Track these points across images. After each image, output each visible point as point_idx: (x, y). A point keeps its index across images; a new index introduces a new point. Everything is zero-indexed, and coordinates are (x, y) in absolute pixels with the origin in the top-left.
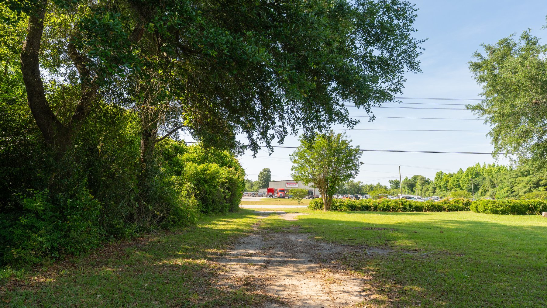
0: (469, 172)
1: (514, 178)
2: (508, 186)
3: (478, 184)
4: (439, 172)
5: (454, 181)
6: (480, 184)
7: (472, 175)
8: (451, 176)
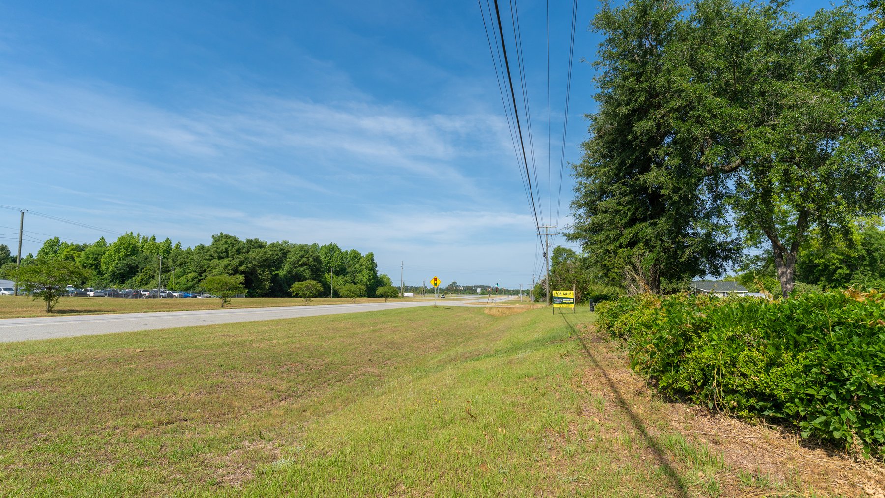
0: (122, 245)
1: (207, 260)
2: (195, 272)
3: (137, 265)
4: (53, 239)
5: (88, 258)
6: (140, 266)
7: (127, 250)
8: (79, 249)
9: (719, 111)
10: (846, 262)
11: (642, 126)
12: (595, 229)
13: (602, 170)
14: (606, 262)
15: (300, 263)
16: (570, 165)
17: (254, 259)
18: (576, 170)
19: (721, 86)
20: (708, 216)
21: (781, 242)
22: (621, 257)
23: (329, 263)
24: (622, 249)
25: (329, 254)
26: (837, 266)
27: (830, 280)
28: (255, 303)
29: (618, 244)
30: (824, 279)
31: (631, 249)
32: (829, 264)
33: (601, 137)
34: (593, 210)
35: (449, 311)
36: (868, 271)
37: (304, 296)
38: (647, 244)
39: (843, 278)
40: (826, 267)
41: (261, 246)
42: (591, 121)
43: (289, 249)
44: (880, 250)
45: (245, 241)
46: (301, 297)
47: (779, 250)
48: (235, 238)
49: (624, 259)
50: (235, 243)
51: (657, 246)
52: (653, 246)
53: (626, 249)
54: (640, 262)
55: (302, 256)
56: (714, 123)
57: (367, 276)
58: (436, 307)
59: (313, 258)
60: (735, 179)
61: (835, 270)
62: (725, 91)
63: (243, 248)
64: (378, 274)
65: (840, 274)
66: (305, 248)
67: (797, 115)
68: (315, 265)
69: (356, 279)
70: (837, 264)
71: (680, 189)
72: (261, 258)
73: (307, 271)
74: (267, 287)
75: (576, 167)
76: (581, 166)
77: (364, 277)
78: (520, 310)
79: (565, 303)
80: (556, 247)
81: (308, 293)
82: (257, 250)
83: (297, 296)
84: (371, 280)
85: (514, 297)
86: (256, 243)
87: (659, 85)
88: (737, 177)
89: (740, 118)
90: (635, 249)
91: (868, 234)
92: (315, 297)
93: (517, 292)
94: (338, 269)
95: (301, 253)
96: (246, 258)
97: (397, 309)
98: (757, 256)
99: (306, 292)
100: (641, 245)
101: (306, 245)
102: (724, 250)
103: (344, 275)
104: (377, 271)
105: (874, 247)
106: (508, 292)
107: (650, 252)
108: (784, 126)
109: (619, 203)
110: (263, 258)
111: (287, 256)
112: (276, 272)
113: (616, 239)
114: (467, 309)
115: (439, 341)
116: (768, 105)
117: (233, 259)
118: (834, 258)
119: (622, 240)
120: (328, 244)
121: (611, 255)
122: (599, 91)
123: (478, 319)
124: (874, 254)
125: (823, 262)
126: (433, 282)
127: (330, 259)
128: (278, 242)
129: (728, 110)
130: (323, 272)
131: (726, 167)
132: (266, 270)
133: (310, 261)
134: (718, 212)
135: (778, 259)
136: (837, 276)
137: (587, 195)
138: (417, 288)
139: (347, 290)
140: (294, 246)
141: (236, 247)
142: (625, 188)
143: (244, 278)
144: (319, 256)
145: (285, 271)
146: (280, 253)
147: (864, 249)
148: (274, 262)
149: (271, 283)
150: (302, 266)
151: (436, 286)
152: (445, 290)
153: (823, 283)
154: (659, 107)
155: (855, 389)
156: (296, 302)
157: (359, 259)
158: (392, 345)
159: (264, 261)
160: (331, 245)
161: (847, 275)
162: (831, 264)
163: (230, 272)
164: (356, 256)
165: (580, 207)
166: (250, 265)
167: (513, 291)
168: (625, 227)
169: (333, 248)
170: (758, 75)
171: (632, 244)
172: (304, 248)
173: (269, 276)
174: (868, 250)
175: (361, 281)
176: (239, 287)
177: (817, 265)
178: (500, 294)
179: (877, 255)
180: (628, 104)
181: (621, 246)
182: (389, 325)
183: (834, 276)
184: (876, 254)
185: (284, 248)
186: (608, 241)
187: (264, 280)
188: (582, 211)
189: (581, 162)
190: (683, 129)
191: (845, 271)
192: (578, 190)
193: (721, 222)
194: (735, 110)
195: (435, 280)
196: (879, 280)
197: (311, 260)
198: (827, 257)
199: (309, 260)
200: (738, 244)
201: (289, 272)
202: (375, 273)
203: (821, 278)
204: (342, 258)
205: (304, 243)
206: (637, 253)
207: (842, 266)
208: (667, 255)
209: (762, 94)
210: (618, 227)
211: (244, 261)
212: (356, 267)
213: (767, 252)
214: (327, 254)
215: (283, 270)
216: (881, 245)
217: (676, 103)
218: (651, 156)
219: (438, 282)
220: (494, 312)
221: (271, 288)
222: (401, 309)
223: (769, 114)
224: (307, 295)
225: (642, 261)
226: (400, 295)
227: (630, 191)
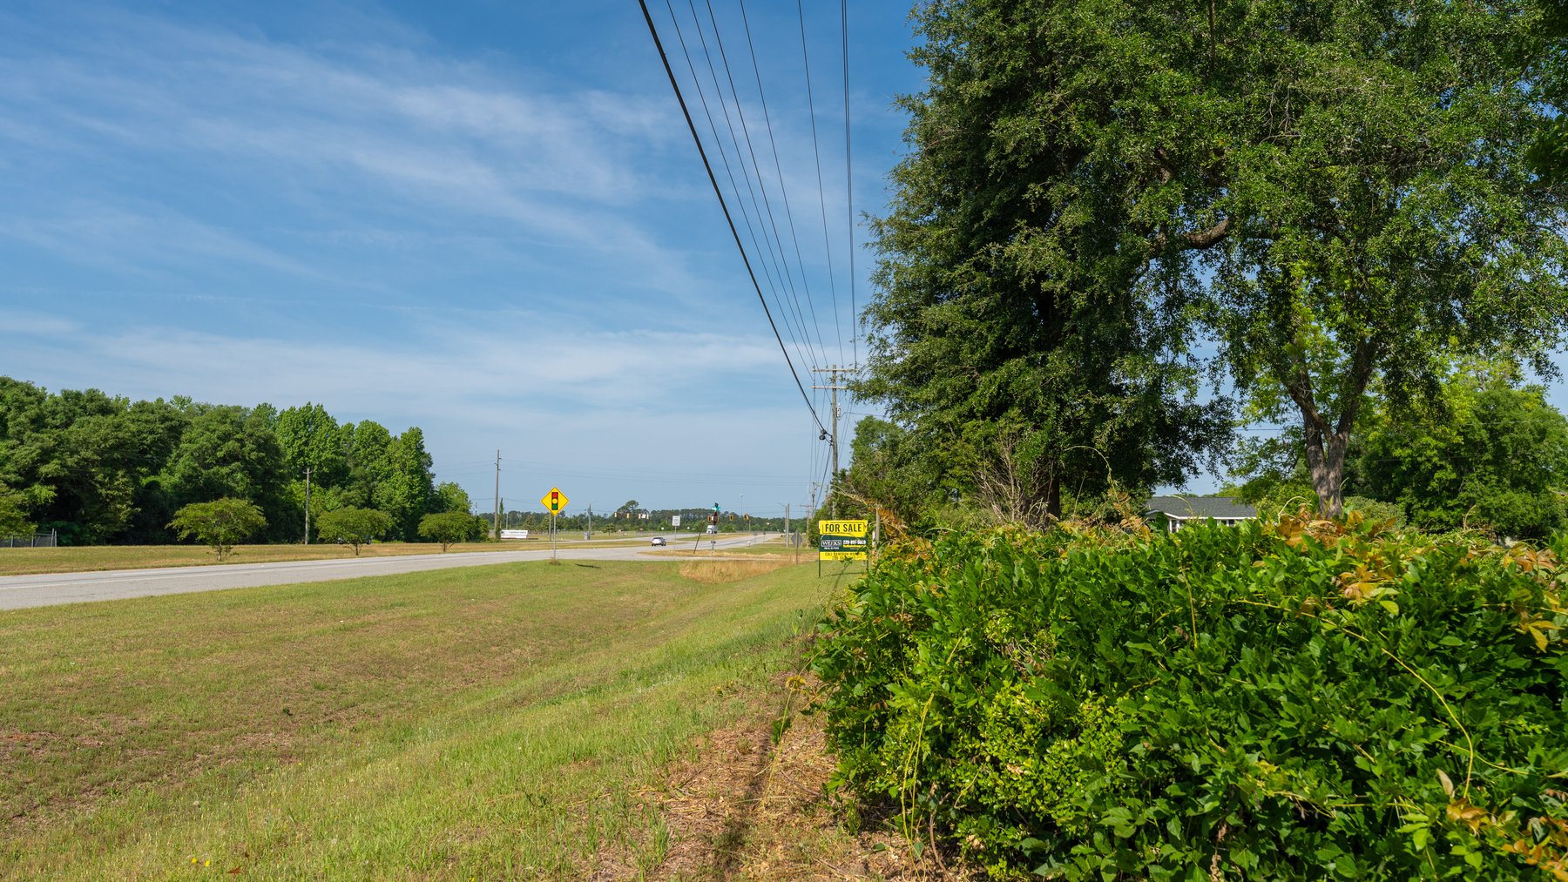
9: (1175, 101)
10: (1451, 455)
11: (1013, 129)
12: (917, 374)
13: (936, 233)
14: (937, 451)
15: (220, 454)
16: (869, 221)
17: (85, 443)
18: (881, 232)
19: (1184, 45)
20: (1155, 346)
21: (1321, 409)
22: (968, 441)
23: (301, 454)
24: (974, 422)
25: (302, 433)
26: (1435, 464)
27: (1421, 494)
28: (68, 560)
29: (964, 409)
30: (1411, 491)
31: (993, 420)
32: (1419, 459)
33: (931, 152)
34: (913, 331)
35: (586, 572)
36: (1491, 473)
37: (213, 540)
38: (1028, 411)
39: (1445, 488)
40: (1415, 465)
41: (106, 409)
42: (912, 114)
43: (187, 419)
44: (1512, 431)
45: (58, 395)
46: (203, 542)
47: (1316, 426)
48: (29, 387)
49: (977, 444)
50: (26, 399)
51: (1048, 416)
52: (1042, 414)
53: (981, 422)
54: (1013, 452)
55: (226, 437)
56: (1162, 128)
57: (405, 488)
58: (555, 563)
59: (256, 442)
60: (1219, 265)
61: (1432, 473)
62: (1192, 56)
63: (54, 413)
64: (436, 483)
65: (1440, 479)
66: (236, 416)
67: (1333, 120)
68: (260, 461)
69: (374, 496)
70: (1435, 459)
71: (1091, 281)
72: (105, 440)
73: (239, 476)
74: (123, 517)
75: (879, 224)
76: (891, 221)
77: (396, 490)
78: (767, 568)
79: (848, 550)
80: (863, 418)
81: (223, 531)
82: (93, 420)
83: (191, 540)
84: (414, 497)
85: (771, 537)
86: (92, 400)
87: (1053, 33)
88: (1222, 260)
89: (1219, 120)
90: (1002, 422)
91: (1492, 398)
92: (244, 540)
93: (777, 525)
94: (325, 470)
95: (222, 428)
96: (60, 442)
97: (441, 572)
98: (1272, 441)
99: (216, 530)
100: (1014, 412)
101: (237, 409)
102: (1194, 424)
103: (343, 487)
104: (433, 475)
105: (1502, 423)
106: (758, 525)
107: (1036, 428)
108: (1307, 141)
109: (969, 314)
110: (111, 442)
111: (183, 438)
112: (152, 478)
113: (962, 397)
114: (636, 567)
115: (526, 650)
116: (1278, 95)
117: (22, 443)
118: (1429, 443)
119: (973, 400)
120: (299, 405)
121: (949, 435)
122: (923, 41)
123: (656, 591)
124: (1502, 439)
125: (1409, 456)
126: (548, 501)
127: (306, 444)
128: (160, 400)
129: (1193, 101)
130: (282, 477)
131: (1199, 238)
132: (120, 473)
133: (246, 449)
134: (1175, 335)
135: (1313, 448)
136: (1434, 484)
137: (903, 289)
138: (539, 518)
139: (337, 523)
140: (203, 410)
141: (32, 411)
142: (980, 278)
143: (52, 494)
144: (271, 437)
145: (177, 475)
146: (160, 428)
147: (1485, 428)
148: (144, 452)
149: (133, 507)
150: (224, 461)
151: (555, 512)
152: (609, 521)
153: (1408, 499)
154: (1052, 84)
155: (1216, 809)
156: (191, 556)
157: (385, 445)
158: (386, 666)
159: (114, 448)
160: (309, 407)
161: (1453, 482)
162: (1423, 458)
163: (13, 477)
164: (376, 437)
165: (886, 320)
166: (70, 461)
167: (773, 521)
168: (981, 370)
169: (314, 417)
170: (1259, 25)
171: (996, 410)
172: (232, 415)
173: (130, 490)
174: (1491, 431)
175: (390, 500)
176: (10, 518)
177: (1397, 462)
178: (741, 529)
179: (1508, 440)
180: (985, 77)
181: (971, 415)
182: (400, 613)
183: (1429, 485)
184: (1505, 439)
185: (173, 415)
186: (943, 402)
187: (114, 498)
188: (891, 331)
189: (893, 213)
190: (1098, 143)
191: (1448, 474)
192: (880, 279)
193: (1182, 360)
194: (1209, 103)
195: (555, 495)
196: (1509, 493)
197: (249, 445)
198: (1416, 445)
199: (243, 446)
200: (1224, 412)
201: (188, 479)
202: (426, 481)
203: (1405, 490)
204: (337, 443)
205: (230, 403)
206: (1006, 431)
207: (1443, 463)
208: (1071, 437)
209: (1268, 70)
210: (965, 369)
211: (54, 450)
212: (376, 464)
213: (1293, 432)
214: (296, 433)
215: (171, 473)
216: (1515, 420)
217: (1085, 78)
218: (1028, 200)
219: (562, 501)
220: (704, 571)
221: (134, 519)
222: (454, 570)
223: (1279, 114)
224: (221, 538)
225: (1017, 449)
226: (492, 535)
227: (994, 286)
